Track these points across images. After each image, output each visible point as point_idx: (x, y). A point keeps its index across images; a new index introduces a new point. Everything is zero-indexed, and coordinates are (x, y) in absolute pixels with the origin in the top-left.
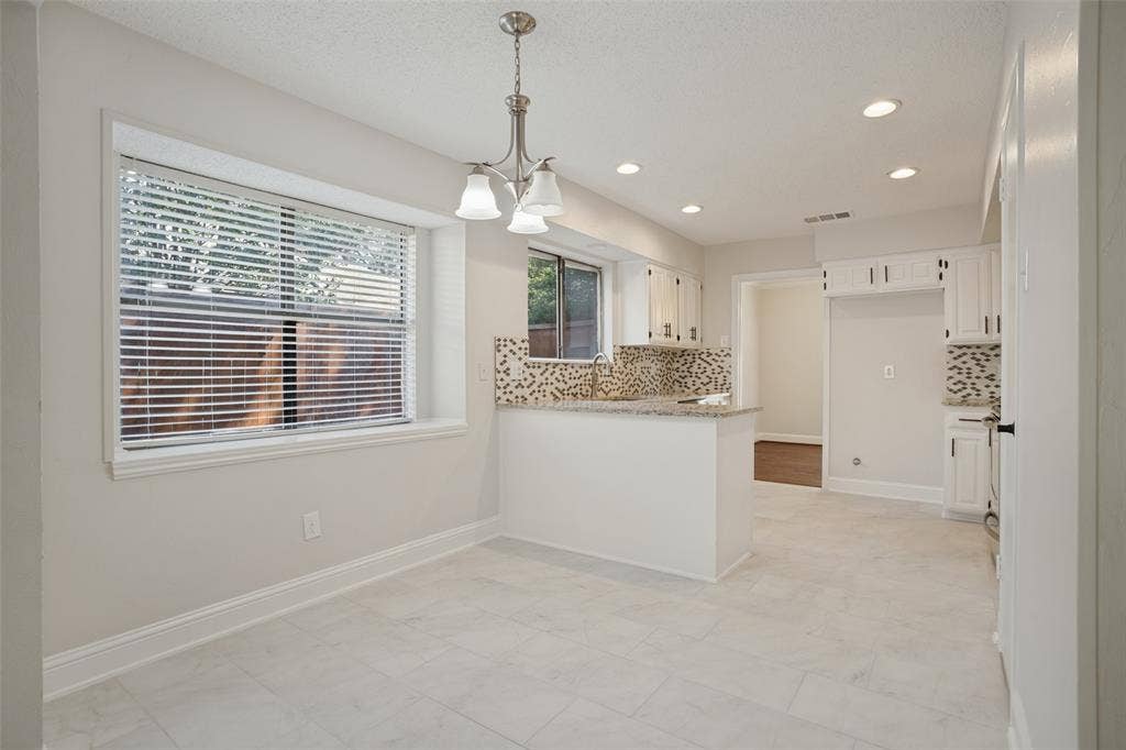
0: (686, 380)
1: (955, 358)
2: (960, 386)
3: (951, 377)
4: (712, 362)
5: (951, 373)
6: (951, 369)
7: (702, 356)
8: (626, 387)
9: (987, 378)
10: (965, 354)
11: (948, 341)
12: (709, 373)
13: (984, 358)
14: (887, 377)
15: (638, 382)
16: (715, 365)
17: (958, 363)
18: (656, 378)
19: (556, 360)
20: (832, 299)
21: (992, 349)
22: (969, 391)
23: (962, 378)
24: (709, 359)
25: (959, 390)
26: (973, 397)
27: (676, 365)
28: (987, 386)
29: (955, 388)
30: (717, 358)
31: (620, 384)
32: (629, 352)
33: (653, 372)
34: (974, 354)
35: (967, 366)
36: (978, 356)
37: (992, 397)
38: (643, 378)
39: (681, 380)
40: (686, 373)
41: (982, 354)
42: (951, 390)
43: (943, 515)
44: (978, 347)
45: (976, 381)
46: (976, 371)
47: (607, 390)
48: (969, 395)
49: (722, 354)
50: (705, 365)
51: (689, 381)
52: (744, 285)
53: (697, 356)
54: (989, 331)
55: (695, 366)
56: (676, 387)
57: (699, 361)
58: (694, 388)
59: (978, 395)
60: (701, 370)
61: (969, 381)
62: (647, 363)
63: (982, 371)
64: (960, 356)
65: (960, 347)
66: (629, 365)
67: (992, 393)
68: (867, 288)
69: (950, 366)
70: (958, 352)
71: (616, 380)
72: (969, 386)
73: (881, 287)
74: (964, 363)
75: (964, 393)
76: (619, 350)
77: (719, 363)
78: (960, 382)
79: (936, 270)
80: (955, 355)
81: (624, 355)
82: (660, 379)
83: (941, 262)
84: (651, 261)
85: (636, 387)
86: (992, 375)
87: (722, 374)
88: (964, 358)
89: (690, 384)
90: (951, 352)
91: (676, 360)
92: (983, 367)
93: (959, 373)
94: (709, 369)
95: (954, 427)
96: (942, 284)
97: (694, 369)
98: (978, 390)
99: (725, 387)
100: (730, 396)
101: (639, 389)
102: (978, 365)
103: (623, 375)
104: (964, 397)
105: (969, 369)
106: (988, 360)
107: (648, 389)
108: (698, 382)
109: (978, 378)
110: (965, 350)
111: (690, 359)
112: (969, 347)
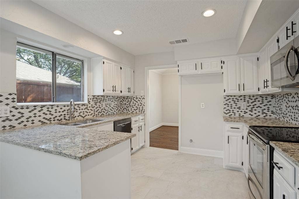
0: (128, 108)
1: (226, 101)
2: (228, 111)
3: (225, 108)
4: (138, 101)
5: (226, 106)
6: (225, 105)
7: (134, 99)
8: (96, 113)
9: (238, 108)
10: (230, 99)
11: (225, 94)
12: (137, 105)
13: (236, 100)
14: (202, 107)
15: (103, 110)
16: (139, 102)
17: (227, 102)
18: (114, 108)
19: (51, 103)
20: (181, 76)
21: (239, 97)
22: (231, 113)
23: (229, 108)
24: (137, 100)
25: (228, 113)
26: (233, 116)
27: (124, 102)
28: (238, 111)
29: (227, 112)
30: (139, 99)
31: (92, 112)
32: (98, 98)
33: (112, 106)
34: (233, 99)
35: (231, 103)
36: (235, 100)
37: (240, 116)
38: (107, 109)
39: (126, 108)
40: (128, 106)
41: (236, 99)
42: (225, 113)
43: (224, 167)
44: (235, 96)
45: (234, 109)
46: (234, 105)
47: (83, 116)
48: (231, 115)
49: (142, 98)
50: (135, 102)
51: (130, 108)
52: (150, 71)
53: (132, 99)
54: (240, 90)
55: (132, 103)
56: (125, 111)
57: (133, 101)
58: (131, 111)
59: (235, 115)
60: (134, 104)
61: (231, 110)
62: (109, 102)
63: (236, 106)
64: (228, 100)
65: (228, 96)
66: (98, 104)
67: (240, 114)
68: (194, 72)
69: (225, 103)
70: (227, 98)
71: (90, 111)
72: (231, 111)
73: (199, 71)
74: (230, 102)
75: (230, 114)
76: (92, 97)
77: (140, 102)
78: (228, 110)
79: (220, 65)
80: (226, 99)
81: (95, 99)
82: (116, 109)
83: (222, 61)
84: (104, 58)
85: (102, 113)
86: (240, 107)
87: (142, 106)
88: (229, 101)
89: (130, 110)
90: (225, 98)
91: (125, 100)
92: (236, 104)
93: (228, 106)
94: (137, 104)
95: (228, 131)
96: (222, 71)
97: (131, 104)
98: (235, 113)
99: (143, 111)
100: (144, 115)
101: (105, 114)
102: (234, 103)
103: (95, 108)
104: (230, 116)
105: (231, 105)
106: (238, 101)
107: (110, 113)
108: (133, 109)
109: (235, 108)
110: (230, 97)
111: (130, 100)
112: (231, 96)
